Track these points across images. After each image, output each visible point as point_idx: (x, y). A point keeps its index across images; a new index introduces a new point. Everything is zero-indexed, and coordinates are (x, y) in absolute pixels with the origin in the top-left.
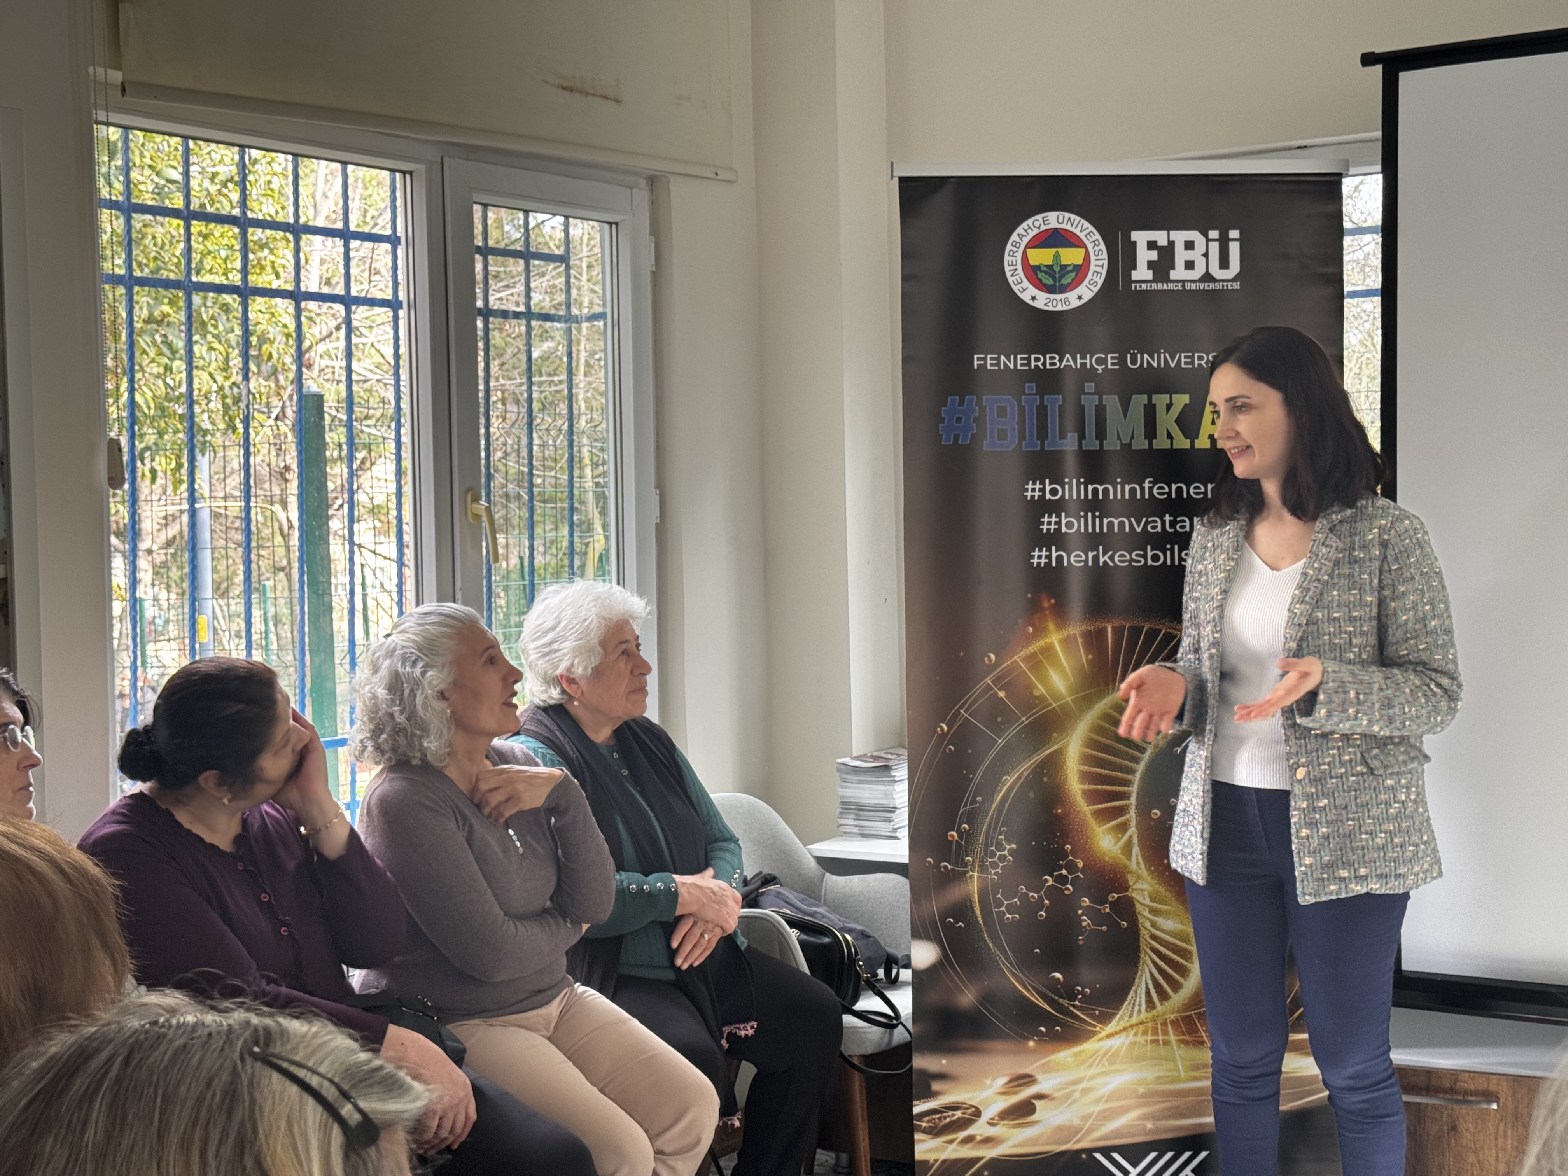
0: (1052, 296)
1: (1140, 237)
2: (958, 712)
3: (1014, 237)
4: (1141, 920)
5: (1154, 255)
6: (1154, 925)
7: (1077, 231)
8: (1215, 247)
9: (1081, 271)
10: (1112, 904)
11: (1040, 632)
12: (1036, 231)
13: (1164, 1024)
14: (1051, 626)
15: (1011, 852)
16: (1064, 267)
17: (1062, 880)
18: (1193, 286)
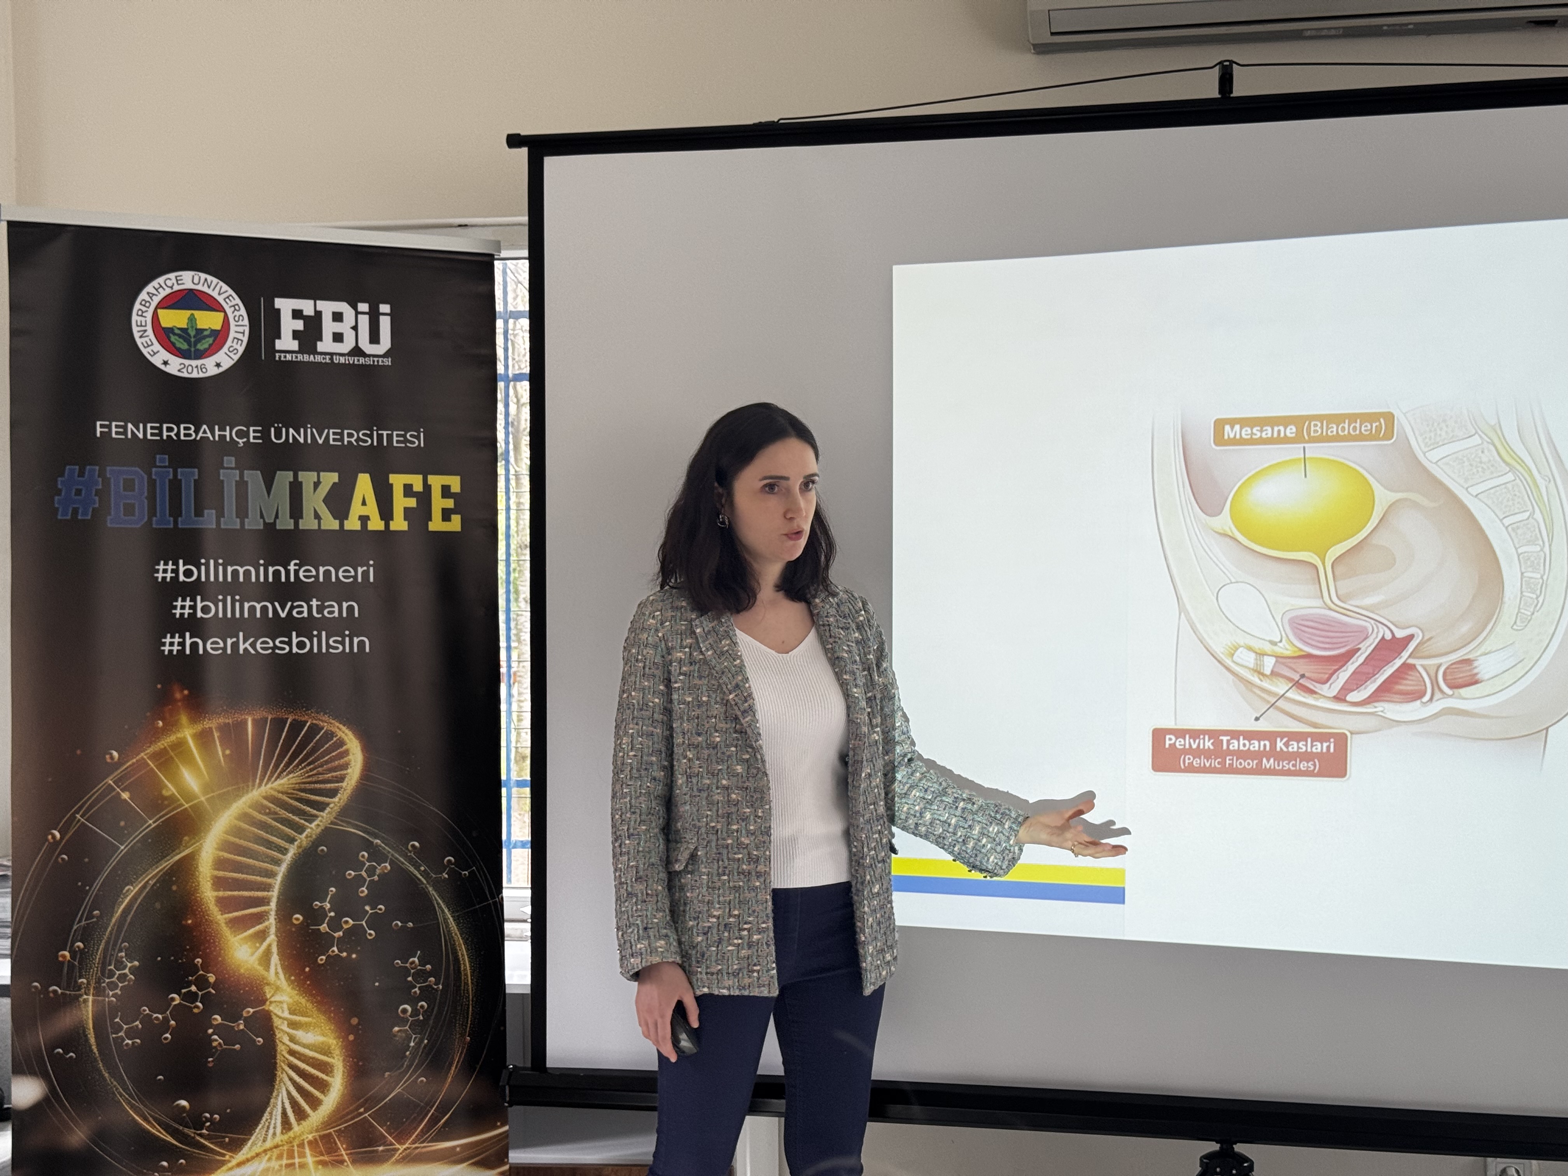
0: (187, 362)
1: (285, 305)
2: (73, 816)
3: (143, 295)
4: (279, 1035)
5: (299, 325)
6: (292, 1039)
7: (215, 294)
8: (364, 321)
9: (219, 337)
10: (246, 1020)
11: (171, 726)
12: (168, 291)
13: (301, 1145)
14: (184, 719)
15: (133, 970)
16: (200, 331)
17: (192, 997)
18: (342, 360)
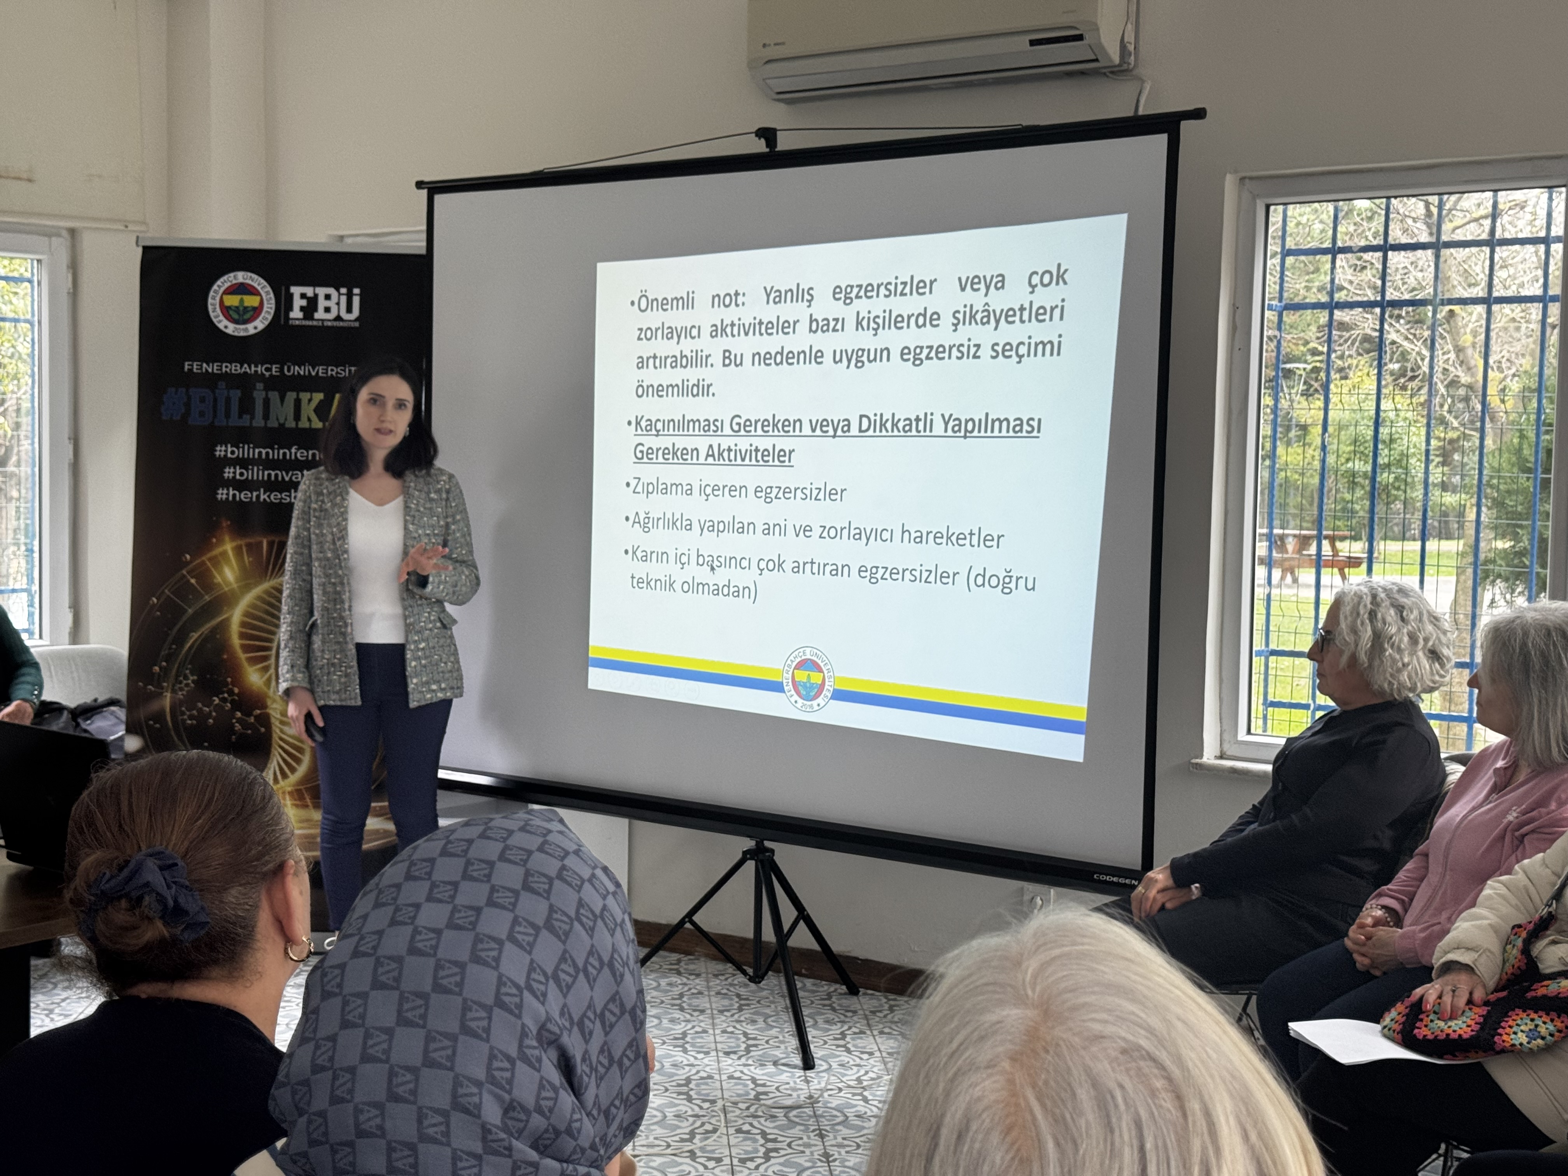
0: (238, 326)
1: (296, 291)
2: (163, 592)
3: (215, 287)
4: (274, 728)
5: (304, 303)
6: (282, 731)
7: (256, 285)
8: (344, 299)
9: (257, 311)
10: (256, 717)
11: (220, 542)
12: (229, 284)
14: (227, 538)
15: (193, 682)
16: (245, 308)
17: (224, 700)
18: (329, 324)
